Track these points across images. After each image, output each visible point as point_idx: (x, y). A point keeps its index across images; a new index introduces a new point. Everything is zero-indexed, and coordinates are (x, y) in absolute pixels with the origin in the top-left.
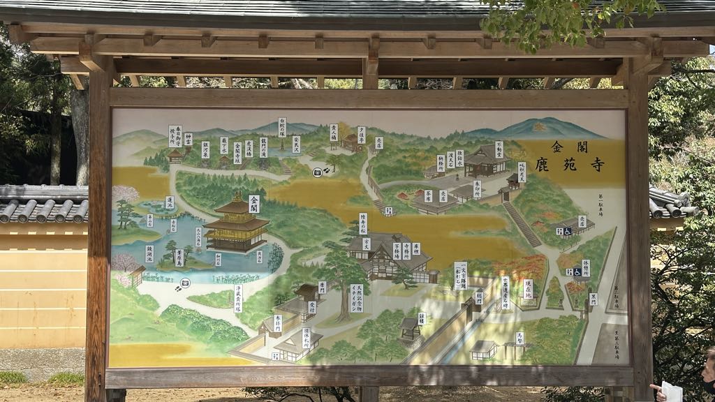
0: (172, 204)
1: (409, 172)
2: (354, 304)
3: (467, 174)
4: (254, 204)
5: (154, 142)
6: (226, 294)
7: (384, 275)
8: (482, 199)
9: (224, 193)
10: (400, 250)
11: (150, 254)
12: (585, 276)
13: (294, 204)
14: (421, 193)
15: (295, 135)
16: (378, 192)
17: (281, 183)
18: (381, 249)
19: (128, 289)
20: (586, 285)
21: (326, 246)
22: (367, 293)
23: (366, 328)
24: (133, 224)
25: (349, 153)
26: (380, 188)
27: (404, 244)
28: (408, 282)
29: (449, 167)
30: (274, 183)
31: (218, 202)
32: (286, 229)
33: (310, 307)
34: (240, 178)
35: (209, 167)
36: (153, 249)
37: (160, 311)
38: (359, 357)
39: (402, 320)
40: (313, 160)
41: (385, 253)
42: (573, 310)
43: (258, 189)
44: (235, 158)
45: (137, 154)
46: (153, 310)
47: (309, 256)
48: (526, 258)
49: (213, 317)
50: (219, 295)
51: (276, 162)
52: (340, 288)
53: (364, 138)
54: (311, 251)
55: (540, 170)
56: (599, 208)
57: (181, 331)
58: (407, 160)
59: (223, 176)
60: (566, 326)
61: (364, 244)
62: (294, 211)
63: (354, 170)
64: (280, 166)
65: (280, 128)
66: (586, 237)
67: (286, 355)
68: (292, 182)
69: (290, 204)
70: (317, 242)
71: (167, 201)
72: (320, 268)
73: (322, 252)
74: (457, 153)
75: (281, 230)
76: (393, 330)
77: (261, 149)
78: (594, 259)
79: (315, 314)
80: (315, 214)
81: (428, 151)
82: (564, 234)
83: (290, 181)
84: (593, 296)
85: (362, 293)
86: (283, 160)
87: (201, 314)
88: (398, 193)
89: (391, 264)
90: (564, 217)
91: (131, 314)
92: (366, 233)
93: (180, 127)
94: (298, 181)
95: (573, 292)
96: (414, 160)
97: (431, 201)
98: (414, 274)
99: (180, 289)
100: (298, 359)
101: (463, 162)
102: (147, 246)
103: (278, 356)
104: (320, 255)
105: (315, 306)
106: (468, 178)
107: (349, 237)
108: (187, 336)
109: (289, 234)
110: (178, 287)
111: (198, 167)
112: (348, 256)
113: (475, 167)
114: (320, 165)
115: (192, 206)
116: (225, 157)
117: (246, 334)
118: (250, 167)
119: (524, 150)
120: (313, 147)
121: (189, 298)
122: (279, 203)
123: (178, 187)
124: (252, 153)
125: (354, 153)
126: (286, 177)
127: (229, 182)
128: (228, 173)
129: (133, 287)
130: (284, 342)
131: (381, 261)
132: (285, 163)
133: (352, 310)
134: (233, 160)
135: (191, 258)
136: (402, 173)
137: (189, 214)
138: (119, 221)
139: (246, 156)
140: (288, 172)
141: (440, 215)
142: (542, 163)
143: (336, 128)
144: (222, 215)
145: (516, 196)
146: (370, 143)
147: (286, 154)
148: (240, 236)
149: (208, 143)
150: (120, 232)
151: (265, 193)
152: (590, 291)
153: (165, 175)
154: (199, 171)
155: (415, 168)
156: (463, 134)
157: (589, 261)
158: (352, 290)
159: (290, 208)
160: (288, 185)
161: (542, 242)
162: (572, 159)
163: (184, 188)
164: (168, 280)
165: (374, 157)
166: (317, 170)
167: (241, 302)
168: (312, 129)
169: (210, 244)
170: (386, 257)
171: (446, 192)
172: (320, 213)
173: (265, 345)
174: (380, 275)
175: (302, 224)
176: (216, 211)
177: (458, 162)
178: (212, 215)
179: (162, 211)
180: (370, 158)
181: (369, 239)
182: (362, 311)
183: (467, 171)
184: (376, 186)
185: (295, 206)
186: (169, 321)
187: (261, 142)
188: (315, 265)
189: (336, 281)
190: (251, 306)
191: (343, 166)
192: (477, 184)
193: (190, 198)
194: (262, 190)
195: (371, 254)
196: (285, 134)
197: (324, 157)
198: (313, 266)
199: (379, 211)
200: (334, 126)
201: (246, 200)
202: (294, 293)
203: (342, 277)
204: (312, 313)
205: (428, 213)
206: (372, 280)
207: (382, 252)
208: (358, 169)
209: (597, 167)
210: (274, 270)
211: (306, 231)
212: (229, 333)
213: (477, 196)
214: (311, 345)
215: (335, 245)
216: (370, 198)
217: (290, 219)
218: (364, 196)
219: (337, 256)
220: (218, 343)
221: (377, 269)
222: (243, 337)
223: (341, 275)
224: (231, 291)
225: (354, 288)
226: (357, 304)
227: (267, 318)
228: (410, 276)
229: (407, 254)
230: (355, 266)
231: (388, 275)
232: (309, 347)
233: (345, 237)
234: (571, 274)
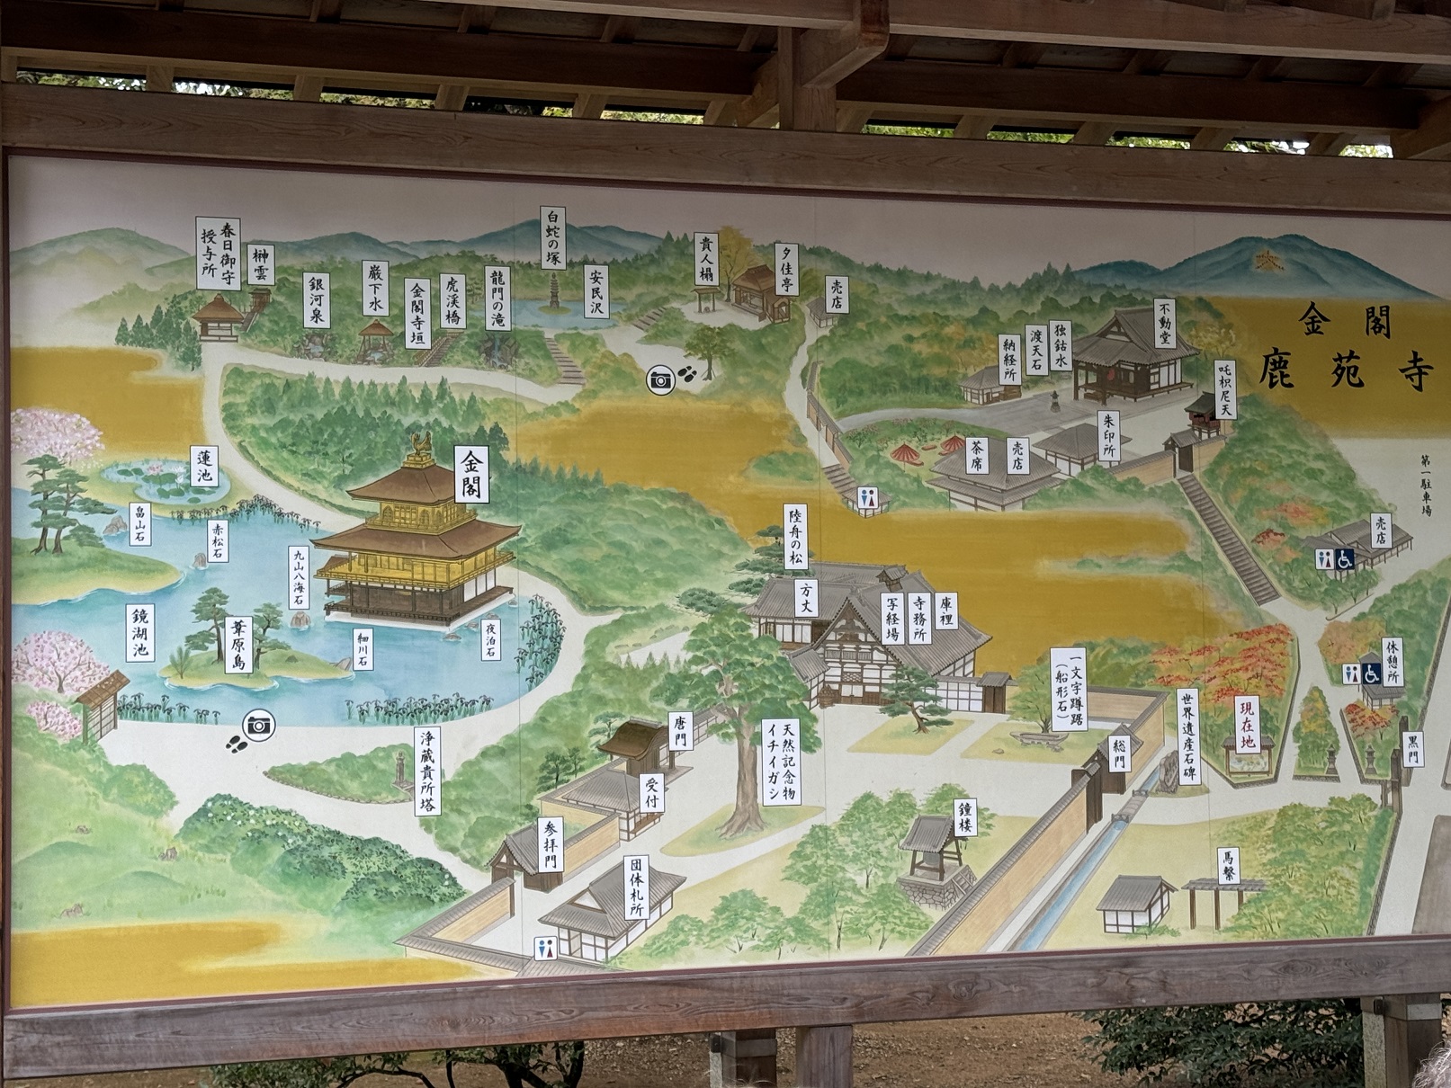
0: (213, 471)
1: (923, 383)
2: (773, 778)
3: (1081, 393)
4: (471, 475)
5: (150, 271)
6: (389, 756)
7: (858, 691)
8: (1122, 466)
9: (379, 437)
10: (900, 616)
11: (142, 633)
12: (1392, 683)
13: (591, 478)
14: (956, 444)
15: (594, 263)
16: (836, 443)
17: (553, 410)
18: (849, 612)
19: (72, 746)
20: (1395, 710)
21: (690, 605)
22: (810, 743)
23: (809, 850)
24: (86, 536)
25: (751, 323)
26: (843, 430)
27: (913, 597)
28: (925, 710)
29: (1031, 371)
30: (530, 408)
31: (359, 470)
32: (570, 553)
33: (645, 792)
34: (425, 391)
35: (330, 354)
36: (150, 617)
37: (177, 818)
38: (791, 940)
39: (911, 823)
40: (649, 340)
41: (858, 623)
42: (1363, 781)
43: (481, 429)
44: (410, 329)
45: (93, 307)
46: (156, 813)
47: (640, 634)
48: (1240, 635)
49: (348, 831)
50: (369, 762)
51: (537, 343)
52: (732, 730)
53: (794, 279)
54: (646, 618)
55: (1272, 385)
56: (1423, 492)
57: (249, 880)
58: (916, 347)
59: (372, 383)
60: (1347, 827)
61: (800, 598)
62: (593, 500)
63: (768, 375)
64: (548, 356)
65: (545, 240)
66: (1392, 573)
67: (575, 943)
68: (587, 408)
69: (581, 476)
70: (662, 592)
71: (194, 461)
72: (674, 670)
73: (680, 623)
74: (1053, 329)
75: (554, 556)
76: (885, 854)
77: (490, 302)
78: (1412, 637)
79: (660, 814)
80: (657, 508)
81: (973, 321)
82: (1337, 568)
83: (577, 405)
84: (1413, 739)
85: (796, 744)
86: (558, 337)
87: (311, 822)
88: (893, 446)
89: (877, 656)
90: (1335, 518)
91: (81, 830)
92: (804, 566)
93: (234, 225)
94: (601, 403)
95: (1361, 730)
96: (936, 349)
97: (985, 469)
98: (942, 685)
99: (243, 745)
100: (612, 953)
101: (1068, 355)
102: (131, 609)
103: (554, 947)
104: (671, 631)
105: (659, 787)
106: (1084, 404)
107: (757, 576)
108: (269, 894)
109: (579, 567)
110: (235, 739)
111: (292, 355)
112: (754, 632)
113: (1101, 371)
114: (668, 358)
115: (277, 479)
116: (377, 325)
117: (454, 881)
118: (458, 357)
119: (1230, 326)
120: (648, 299)
121: (273, 774)
122: (547, 469)
123: (231, 417)
124: (461, 313)
125: (767, 322)
126: (567, 393)
127: (393, 404)
128: (387, 376)
129: (87, 741)
130: (572, 902)
131: (850, 647)
132: (564, 348)
133: (767, 796)
134: (403, 334)
135: (276, 646)
136: (904, 388)
137: (268, 505)
138: (36, 525)
139: (445, 324)
140: (572, 377)
141: (1009, 510)
142: (1277, 365)
143: (714, 246)
144: (373, 507)
145: (1211, 459)
146: (810, 293)
147: (564, 319)
148: (430, 573)
149: (325, 278)
150: (38, 562)
151: (505, 441)
152: (1404, 726)
153: (187, 376)
154: (298, 367)
155: (938, 372)
156: (1069, 275)
157: (1398, 642)
158: (767, 738)
159: (579, 488)
160: (574, 418)
161: (1281, 590)
162: (1352, 356)
163: (250, 421)
164: (202, 716)
165: (825, 337)
166: (659, 370)
167: (436, 781)
168: (642, 247)
169: (337, 599)
170: (862, 637)
171: (1024, 442)
172: (671, 504)
173: (512, 914)
174: (846, 690)
175: (619, 537)
176: (354, 495)
177: (1055, 355)
178: (342, 509)
179: (179, 493)
180: (811, 340)
181: (813, 583)
182: (797, 800)
183: (1081, 382)
184: (830, 425)
185: (597, 481)
186: (208, 849)
187: (489, 280)
188: (658, 662)
189: (721, 711)
190: (467, 795)
191: (734, 360)
192: (1108, 420)
193: (271, 454)
194: (496, 430)
195: (819, 627)
196: (562, 257)
197: (677, 333)
198: (654, 665)
199: (840, 497)
200: (706, 240)
201: (445, 461)
202: (597, 751)
203: (738, 697)
204: (651, 809)
205: (976, 506)
206: (823, 706)
207: (850, 622)
208: (778, 372)
209: (1416, 378)
210: (535, 679)
211: (627, 559)
212: (399, 879)
213: (1108, 457)
214: (651, 909)
215: (714, 600)
216: (813, 459)
217: (580, 521)
218: (795, 454)
219: (722, 634)
220: (367, 914)
221: (839, 672)
222: (444, 890)
223: (735, 691)
224: (405, 746)
225: (776, 730)
226: (781, 780)
227: (518, 828)
228: (931, 692)
229: (920, 627)
230: (775, 665)
231: (868, 689)
232: (645, 913)
233: (745, 578)
234: (1355, 679)
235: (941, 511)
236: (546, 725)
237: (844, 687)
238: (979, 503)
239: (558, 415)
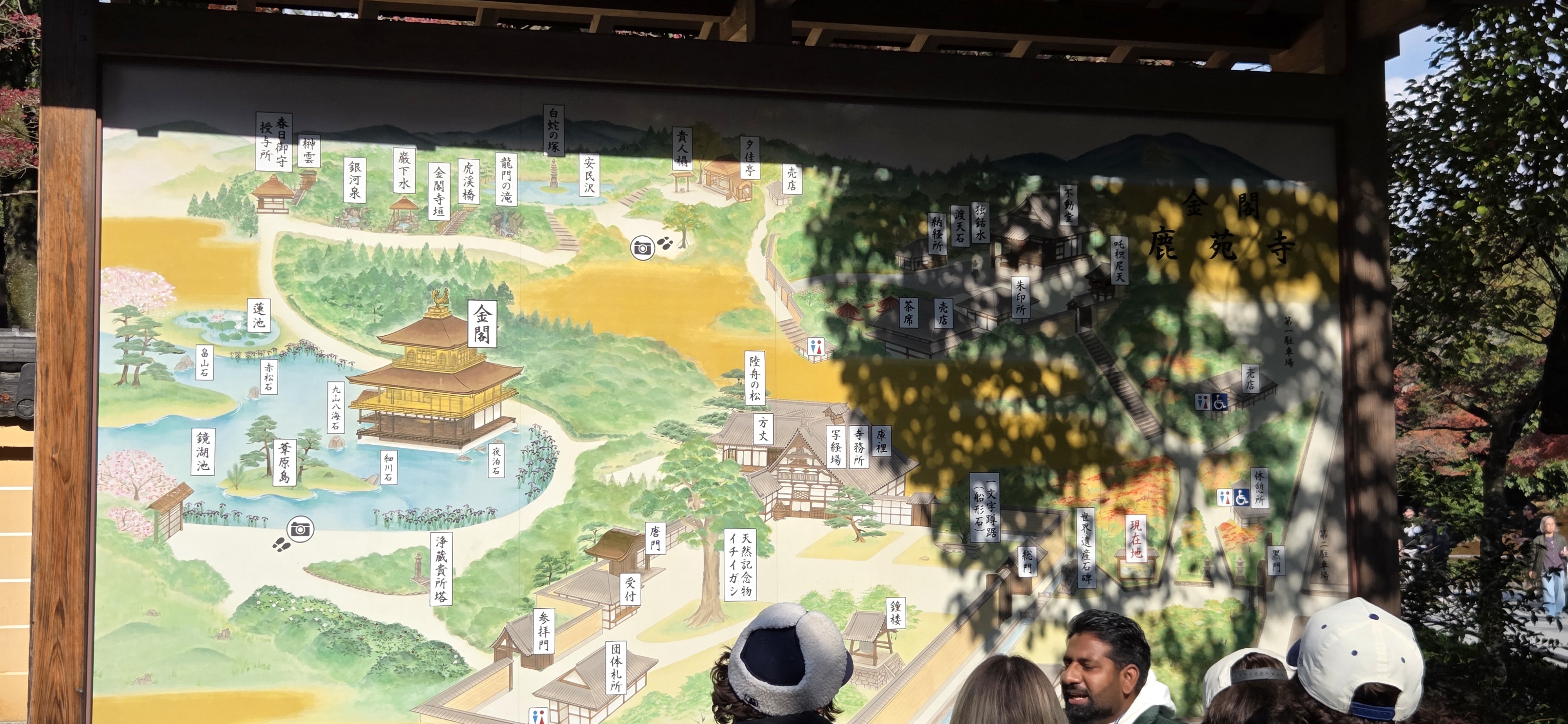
0: (266, 319)
2: (733, 578)
3: (998, 262)
4: (482, 325)
5: (217, 156)
6: (408, 556)
7: (806, 507)
8: (1032, 323)
9: (405, 293)
10: (842, 444)
11: (204, 452)
12: (1259, 505)
13: (583, 328)
14: (891, 303)
15: (587, 151)
16: (788, 302)
17: (551, 271)
18: (799, 440)
19: (144, 545)
20: (1261, 529)
21: (666, 434)
22: (764, 550)
24: (159, 371)
25: (719, 202)
26: (796, 290)
27: (853, 430)
28: (862, 523)
29: (955, 244)
30: (532, 270)
31: (389, 318)
32: (563, 390)
33: (624, 589)
34: (444, 256)
35: (365, 224)
36: (211, 439)
37: (230, 605)
39: (850, 617)
40: (633, 215)
41: (806, 451)
42: (1234, 586)
43: (491, 287)
44: (433, 204)
45: (170, 185)
46: (213, 600)
47: (622, 457)
48: (1130, 465)
49: (373, 618)
50: (392, 561)
51: (540, 217)
52: (699, 538)
53: (756, 166)
54: (627, 444)
55: (1159, 257)
56: (1286, 346)
57: (290, 657)
59: (400, 249)
60: (1219, 625)
61: (758, 429)
62: (584, 346)
63: (732, 245)
64: (548, 228)
65: (547, 132)
67: (563, 713)
68: (580, 270)
69: (574, 326)
70: (641, 423)
71: (251, 311)
72: (650, 488)
73: (655, 448)
74: (974, 209)
75: (551, 392)
77: (500, 182)
79: (637, 607)
80: (638, 353)
81: (906, 202)
82: (1213, 409)
83: (572, 268)
84: (1276, 552)
85: (753, 550)
86: (556, 212)
87: (342, 610)
88: (837, 304)
89: (823, 478)
90: (1211, 368)
91: (151, 613)
92: (761, 402)
93: (288, 118)
94: (590, 267)
95: (1232, 544)
97: (915, 324)
98: (877, 503)
99: (287, 546)
100: (594, 721)
101: (987, 231)
102: (196, 432)
103: (545, 716)
104: (648, 455)
105: (637, 584)
106: (1000, 271)
107: (721, 410)
108: (306, 669)
109: (572, 401)
110: (280, 540)
111: (333, 225)
112: (719, 457)
114: (649, 230)
115: (319, 326)
116: (405, 201)
117: (462, 661)
118: (472, 227)
119: (1124, 208)
120: (632, 181)
121: (310, 569)
122: (546, 320)
123: (281, 274)
124: (476, 191)
125: (733, 201)
126: (564, 257)
127: (417, 266)
128: (413, 243)
129: (157, 540)
130: (561, 679)
131: (799, 470)
132: (561, 221)
133: (728, 593)
134: (427, 208)
135: (315, 464)
136: (847, 255)
137: (311, 348)
138: (119, 362)
139: (462, 200)
140: (568, 245)
141: (936, 359)
142: (1163, 241)
143: (689, 138)
144: (399, 350)
145: (1107, 318)
146: (769, 177)
148: (446, 405)
149: (362, 162)
150: (121, 392)
151: (510, 297)
152: (1269, 541)
153: (244, 241)
154: (338, 235)
156: (987, 164)
157: (1265, 471)
158: (729, 545)
159: (572, 336)
160: (569, 279)
162: (1227, 233)
163: (298, 278)
164: (252, 521)
165: (781, 214)
166: (641, 240)
167: (448, 577)
168: (628, 139)
169: (367, 426)
170: (809, 462)
171: (949, 302)
172: (650, 350)
173: (511, 689)
174: (796, 506)
175: (606, 377)
176: (383, 340)
177: (976, 230)
178: (373, 351)
179: (237, 337)
180: (769, 216)
181: (769, 417)
182: (753, 597)
183: (998, 253)
184: (784, 286)
185: (588, 330)
186: (255, 630)
187: (499, 165)
188: (636, 481)
189: (690, 521)
190: (474, 589)
191: (703, 230)
192: (1020, 285)
193: (314, 305)
194: (503, 288)
195: (773, 454)
196: (560, 147)
197: (657, 209)
198: (633, 483)
199: (792, 346)
200: (682, 133)
201: (460, 313)
202: (584, 554)
203: (705, 510)
204: (630, 603)
205: (907, 354)
206: (776, 519)
207: (800, 449)
208: (741, 242)
209: (1281, 252)
210: (532, 494)
211: (613, 396)
212: (416, 658)
213: (1020, 315)
214: (628, 686)
215: (685, 430)
216: (770, 314)
217: (573, 364)
218: (756, 310)
219: (691, 459)
220: (388, 686)
221: (790, 491)
222: (453, 667)
223: (702, 506)
224: (423, 548)
225: (734, 538)
226: (740, 579)
227: (516, 617)
228: (868, 508)
229: (859, 454)
230: (736, 485)
231: (815, 505)
232: (623, 689)
233: (711, 412)
234: (1228, 503)
235: (878, 358)
236: (543, 532)
237: (794, 503)
238: (910, 352)
239: (555, 276)
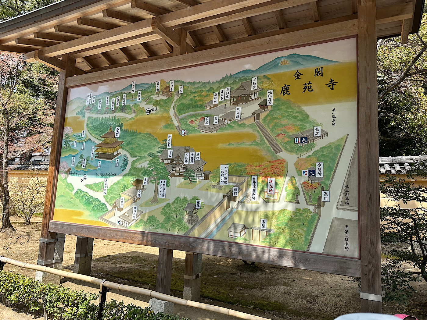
0: (84, 134)
1: (197, 106)
3: (232, 104)
4: (117, 132)
5: (81, 103)
6: (101, 184)
7: (178, 174)
8: (241, 120)
9: (105, 127)
10: (188, 158)
11: (73, 161)
12: (319, 176)
14: (203, 119)
15: (139, 91)
16: (178, 121)
17: (130, 119)
18: (178, 157)
19: (64, 180)
20: (319, 184)
21: (149, 156)
22: (168, 185)
23: (166, 208)
24: (69, 146)
25: (164, 98)
26: (180, 118)
27: (191, 153)
28: (192, 179)
29: (220, 100)
30: (127, 119)
31: (102, 133)
32: (131, 146)
33: (138, 193)
34: (112, 118)
35: (100, 113)
36: (75, 159)
37: (74, 192)
38: (161, 228)
39: (187, 204)
40: (147, 104)
41: (180, 159)
42: (307, 204)
43: (120, 124)
45: (74, 110)
46: (72, 191)
47: (141, 161)
48: (270, 162)
49: (94, 197)
50: (98, 184)
51: (129, 107)
52: (154, 181)
53: (173, 88)
54: (142, 158)
55: (284, 95)
56: (333, 119)
57: (81, 204)
58: (196, 98)
59: (105, 117)
60: (301, 217)
61: (169, 154)
62: (135, 136)
63: (167, 108)
64: (131, 109)
65: (132, 88)
66: (320, 144)
67: (124, 222)
68: (136, 118)
69: (134, 131)
70: (145, 153)
71: (82, 133)
72: (145, 169)
73: (147, 159)
74: (226, 89)
75: (128, 147)
76: (180, 211)
77: (123, 101)
78: (327, 162)
80: (145, 137)
81: (208, 91)
82: (301, 143)
83: (134, 118)
84: (326, 193)
85: (166, 185)
87: (89, 195)
88: (189, 121)
89: (183, 166)
90: (301, 129)
91: (63, 193)
92: (170, 147)
93: (91, 94)
94: (138, 117)
95: (307, 189)
96: (200, 98)
97: (208, 124)
98: (196, 173)
99: (83, 181)
100: (129, 225)
101: (229, 95)
102: (73, 157)
103: (120, 223)
104: (146, 161)
105: (140, 192)
106: (232, 106)
107: (162, 149)
108: (83, 207)
109: (132, 149)
110: (82, 179)
111: (96, 114)
112: (160, 161)
113: (237, 98)
114: (150, 107)
115: (92, 135)
116: (107, 107)
117: (107, 208)
118: (118, 111)
119: (272, 81)
120: (147, 96)
121: (86, 186)
122: (129, 130)
123: (87, 125)
124: (119, 103)
125: (168, 97)
126: (133, 116)
127: (108, 121)
128: (107, 116)
129: (66, 179)
130: (124, 214)
131: (178, 164)
132: (133, 107)
133: (159, 196)
134: (110, 108)
136: (193, 107)
138: (64, 144)
139: (116, 105)
140: (134, 113)
141: (213, 133)
142: (286, 90)
143: (159, 84)
144: (103, 139)
145: (265, 116)
146: (176, 90)
147: (134, 102)
148: (110, 150)
149: (101, 100)
151: (123, 126)
152: (323, 189)
153: (83, 119)
154: (96, 116)
155: (200, 103)
156: (231, 76)
157: (322, 164)
158: (160, 184)
159: (134, 134)
160: (134, 120)
161: (283, 149)
162: (310, 83)
163: (90, 126)
164: (79, 175)
165: (178, 99)
166: (148, 110)
167: (107, 189)
168: (147, 86)
169: (97, 155)
170: (180, 162)
171: (217, 117)
172: (148, 136)
173: (115, 215)
174: (176, 174)
175: (139, 143)
176: (101, 137)
177: (226, 95)
178: (99, 140)
179: (80, 138)
180: (175, 100)
181: (172, 151)
182: (165, 197)
183: (232, 101)
184: (178, 117)
185: (136, 132)
186: (77, 198)
187: (123, 97)
188: (143, 167)
189: (153, 177)
190: (111, 192)
191: (161, 106)
192: (238, 109)
193: (91, 131)
194: (122, 124)
195: (172, 160)
196: (134, 91)
197: (152, 102)
199: (178, 132)
201: (114, 130)
202: (131, 185)
203: (156, 175)
204: (139, 197)
205: (206, 132)
206: (171, 177)
207: (178, 159)
208: (169, 107)
209: (331, 86)
210: (123, 170)
211: (140, 147)
212: (100, 206)
213: (237, 118)
214: (137, 217)
215: (153, 155)
216: (174, 125)
217: (133, 140)
218: (171, 124)
219: (154, 162)
220: (95, 212)
221: (175, 170)
222: (105, 209)
223: (156, 173)
224: (103, 182)
225: (162, 182)
226: (162, 192)
227: (117, 199)
228: (193, 175)
229: (192, 160)
230: (163, 168)
231: (180, 174)
232: (135, 218)
233: (159, 150)
234: (306, 174)
235: (198, 134)
236: (124, 179)
237: (176, 173)
238: (207, 131)
239: (131, 120)
